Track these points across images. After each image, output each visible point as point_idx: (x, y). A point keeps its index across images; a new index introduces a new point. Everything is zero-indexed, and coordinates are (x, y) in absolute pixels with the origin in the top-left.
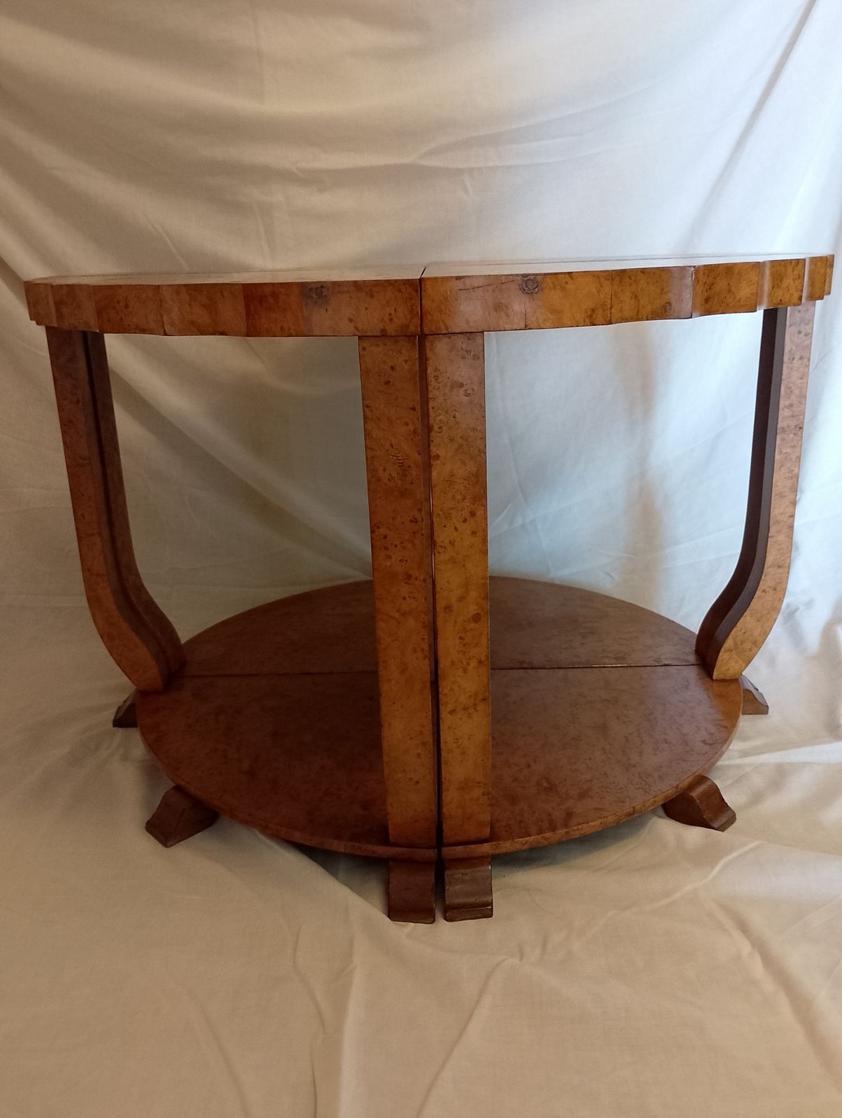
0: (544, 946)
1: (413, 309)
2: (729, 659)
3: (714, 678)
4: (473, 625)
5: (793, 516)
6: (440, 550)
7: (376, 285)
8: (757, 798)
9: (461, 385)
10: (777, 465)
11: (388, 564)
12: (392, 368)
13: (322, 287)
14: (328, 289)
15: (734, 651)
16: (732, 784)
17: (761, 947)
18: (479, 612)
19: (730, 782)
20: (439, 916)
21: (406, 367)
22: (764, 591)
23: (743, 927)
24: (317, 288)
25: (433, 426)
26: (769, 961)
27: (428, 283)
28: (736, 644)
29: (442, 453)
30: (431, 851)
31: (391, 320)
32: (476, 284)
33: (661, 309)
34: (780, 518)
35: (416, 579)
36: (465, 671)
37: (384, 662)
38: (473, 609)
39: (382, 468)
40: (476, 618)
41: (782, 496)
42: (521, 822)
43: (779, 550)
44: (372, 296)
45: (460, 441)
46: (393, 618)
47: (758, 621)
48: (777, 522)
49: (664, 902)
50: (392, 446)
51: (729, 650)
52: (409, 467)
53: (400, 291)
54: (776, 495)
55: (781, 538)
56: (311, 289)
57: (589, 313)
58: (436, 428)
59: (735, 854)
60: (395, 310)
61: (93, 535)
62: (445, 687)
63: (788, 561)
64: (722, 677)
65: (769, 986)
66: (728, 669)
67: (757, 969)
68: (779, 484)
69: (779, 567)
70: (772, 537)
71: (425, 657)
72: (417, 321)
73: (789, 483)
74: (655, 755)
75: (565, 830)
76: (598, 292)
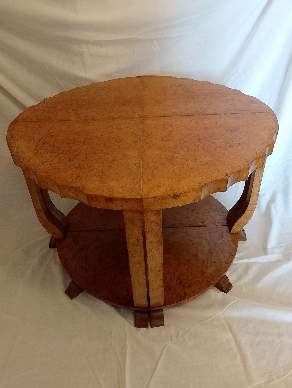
0: (177, 336)
1: (140, 205)
2: (236, 227)
3: (231, 232)
4: (158, 272)
5: (259, 191)
6: (149, 257)
7: (128, 199)
8: (239, 278)
9: (155, 221)
10: (255, 178)
11: (134, 260)
12: (134, 218)
13: (111, 198)
14: (113, 199)
15: (238, 226)
16: (233, 272)
17: (235, 336)
18: (160, 269)
19: (232, 271)
20: (149, 326)
21: (138, 218)
22: (248, 211)
23: (231, 329)
24: (110, 199)
25: (146, 231)
26: (236, 341)
27: (144, 199)
28: (238, 224)
29: (149, 237)
30: (147, 309)
31: (133, 208)
32: (159, 198)
33: (217, 190)
34: (254, 192)
35: (142, 264)
36: (156, 282)
37: (133, 280)
38: (158, 269)
39: (131, 240)
40: (159, 271)
41: (256, 186)
42: (172, 297)
43: (253, 200)
44: (127, 202)
45: (154, 234)
46: (135, 271)
47: (245, 218)
48: (254, 193)
49: (210, 320)
50: (134, 235)
51: (236, 226)
52: (139, 240)
53: (136, 201)
54: (254, 186)
55: (255, 197)
56: (108, 199)
57: (194, 200)
58: (147, 231)
59: (231, 304)
60: (134, 205)
61: (37, 200)
62: (150, 285)
63: (256, 203)
64: (233, 232)
65: (235, 350)
66: (235, 230)
67: (233, 344)
68: (255, 183)
69: (253, 205)
70: (252, 197)
71: (145, 279)
72: (141, 208)
73: (259, 183)
74: (211, 268)
75: (184, 301)
76: (197, 194)
